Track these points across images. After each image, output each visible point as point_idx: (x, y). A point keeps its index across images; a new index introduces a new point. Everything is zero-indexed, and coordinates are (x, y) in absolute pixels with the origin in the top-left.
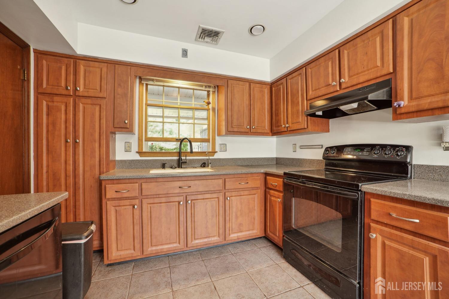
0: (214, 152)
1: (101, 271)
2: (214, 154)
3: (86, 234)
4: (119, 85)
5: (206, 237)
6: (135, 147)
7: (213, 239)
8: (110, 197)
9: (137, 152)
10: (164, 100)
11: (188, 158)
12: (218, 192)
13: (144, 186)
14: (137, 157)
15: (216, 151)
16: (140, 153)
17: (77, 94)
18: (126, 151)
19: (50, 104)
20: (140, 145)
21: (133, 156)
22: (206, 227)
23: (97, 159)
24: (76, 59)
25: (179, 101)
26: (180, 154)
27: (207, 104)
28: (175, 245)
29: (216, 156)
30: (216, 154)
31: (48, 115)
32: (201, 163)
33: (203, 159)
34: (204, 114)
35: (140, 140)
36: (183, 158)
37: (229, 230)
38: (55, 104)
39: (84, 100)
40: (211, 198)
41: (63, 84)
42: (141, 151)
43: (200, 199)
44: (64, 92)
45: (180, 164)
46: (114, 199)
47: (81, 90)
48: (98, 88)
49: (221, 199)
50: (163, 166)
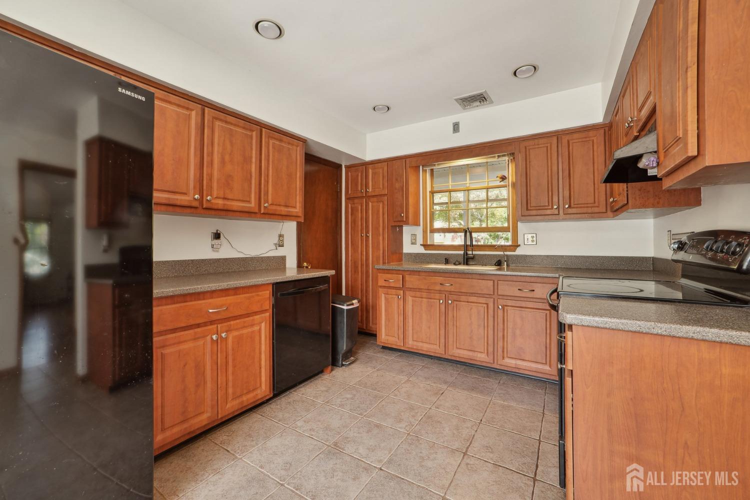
0: (515, 246)
1: (375, 349)
2: (516, 249)
3: (348, 303)
4: (397, 180)
5: (469, 349)
6: (420, 240)
7: (479, 355)
8: (380, 285)
9: (421, 245)
10: (450, 183)
11: (474, 253)
12: (488, 296)
13: (407, 277)
14: (422, 250)
15: (519, 244)
16: (425, 246)
17: (368, 195)
18: (412, 244)
19: (353, 206)
20: (425, 237)
21: (419, 249)
22: (471, 338)
23: (381, 252)
24: (366, 164)
25: (468, 182)
26: (466, 247)
27: (501, 180)
28: (435, 347)
29: (519, 252)
30: (518, 249)
31: (351, 215)
32: (496, 260)
33: (499, 255)
34: (504, 193)
35: (425, 232)
36: (470, 252)
37: (503, 352)
38: (356, 205)
39: (372, 199)
40: (477, 303)
41: (359, 189)
42: (425, 244)
43: (463, 302)
44: (360, 195)
45: (467, 260)
46: (384, 287)
47: (370, 191)
48: (381, 187)
49: (491, 305)
50: (447, 262)
